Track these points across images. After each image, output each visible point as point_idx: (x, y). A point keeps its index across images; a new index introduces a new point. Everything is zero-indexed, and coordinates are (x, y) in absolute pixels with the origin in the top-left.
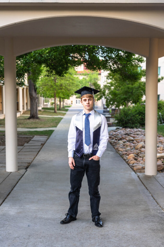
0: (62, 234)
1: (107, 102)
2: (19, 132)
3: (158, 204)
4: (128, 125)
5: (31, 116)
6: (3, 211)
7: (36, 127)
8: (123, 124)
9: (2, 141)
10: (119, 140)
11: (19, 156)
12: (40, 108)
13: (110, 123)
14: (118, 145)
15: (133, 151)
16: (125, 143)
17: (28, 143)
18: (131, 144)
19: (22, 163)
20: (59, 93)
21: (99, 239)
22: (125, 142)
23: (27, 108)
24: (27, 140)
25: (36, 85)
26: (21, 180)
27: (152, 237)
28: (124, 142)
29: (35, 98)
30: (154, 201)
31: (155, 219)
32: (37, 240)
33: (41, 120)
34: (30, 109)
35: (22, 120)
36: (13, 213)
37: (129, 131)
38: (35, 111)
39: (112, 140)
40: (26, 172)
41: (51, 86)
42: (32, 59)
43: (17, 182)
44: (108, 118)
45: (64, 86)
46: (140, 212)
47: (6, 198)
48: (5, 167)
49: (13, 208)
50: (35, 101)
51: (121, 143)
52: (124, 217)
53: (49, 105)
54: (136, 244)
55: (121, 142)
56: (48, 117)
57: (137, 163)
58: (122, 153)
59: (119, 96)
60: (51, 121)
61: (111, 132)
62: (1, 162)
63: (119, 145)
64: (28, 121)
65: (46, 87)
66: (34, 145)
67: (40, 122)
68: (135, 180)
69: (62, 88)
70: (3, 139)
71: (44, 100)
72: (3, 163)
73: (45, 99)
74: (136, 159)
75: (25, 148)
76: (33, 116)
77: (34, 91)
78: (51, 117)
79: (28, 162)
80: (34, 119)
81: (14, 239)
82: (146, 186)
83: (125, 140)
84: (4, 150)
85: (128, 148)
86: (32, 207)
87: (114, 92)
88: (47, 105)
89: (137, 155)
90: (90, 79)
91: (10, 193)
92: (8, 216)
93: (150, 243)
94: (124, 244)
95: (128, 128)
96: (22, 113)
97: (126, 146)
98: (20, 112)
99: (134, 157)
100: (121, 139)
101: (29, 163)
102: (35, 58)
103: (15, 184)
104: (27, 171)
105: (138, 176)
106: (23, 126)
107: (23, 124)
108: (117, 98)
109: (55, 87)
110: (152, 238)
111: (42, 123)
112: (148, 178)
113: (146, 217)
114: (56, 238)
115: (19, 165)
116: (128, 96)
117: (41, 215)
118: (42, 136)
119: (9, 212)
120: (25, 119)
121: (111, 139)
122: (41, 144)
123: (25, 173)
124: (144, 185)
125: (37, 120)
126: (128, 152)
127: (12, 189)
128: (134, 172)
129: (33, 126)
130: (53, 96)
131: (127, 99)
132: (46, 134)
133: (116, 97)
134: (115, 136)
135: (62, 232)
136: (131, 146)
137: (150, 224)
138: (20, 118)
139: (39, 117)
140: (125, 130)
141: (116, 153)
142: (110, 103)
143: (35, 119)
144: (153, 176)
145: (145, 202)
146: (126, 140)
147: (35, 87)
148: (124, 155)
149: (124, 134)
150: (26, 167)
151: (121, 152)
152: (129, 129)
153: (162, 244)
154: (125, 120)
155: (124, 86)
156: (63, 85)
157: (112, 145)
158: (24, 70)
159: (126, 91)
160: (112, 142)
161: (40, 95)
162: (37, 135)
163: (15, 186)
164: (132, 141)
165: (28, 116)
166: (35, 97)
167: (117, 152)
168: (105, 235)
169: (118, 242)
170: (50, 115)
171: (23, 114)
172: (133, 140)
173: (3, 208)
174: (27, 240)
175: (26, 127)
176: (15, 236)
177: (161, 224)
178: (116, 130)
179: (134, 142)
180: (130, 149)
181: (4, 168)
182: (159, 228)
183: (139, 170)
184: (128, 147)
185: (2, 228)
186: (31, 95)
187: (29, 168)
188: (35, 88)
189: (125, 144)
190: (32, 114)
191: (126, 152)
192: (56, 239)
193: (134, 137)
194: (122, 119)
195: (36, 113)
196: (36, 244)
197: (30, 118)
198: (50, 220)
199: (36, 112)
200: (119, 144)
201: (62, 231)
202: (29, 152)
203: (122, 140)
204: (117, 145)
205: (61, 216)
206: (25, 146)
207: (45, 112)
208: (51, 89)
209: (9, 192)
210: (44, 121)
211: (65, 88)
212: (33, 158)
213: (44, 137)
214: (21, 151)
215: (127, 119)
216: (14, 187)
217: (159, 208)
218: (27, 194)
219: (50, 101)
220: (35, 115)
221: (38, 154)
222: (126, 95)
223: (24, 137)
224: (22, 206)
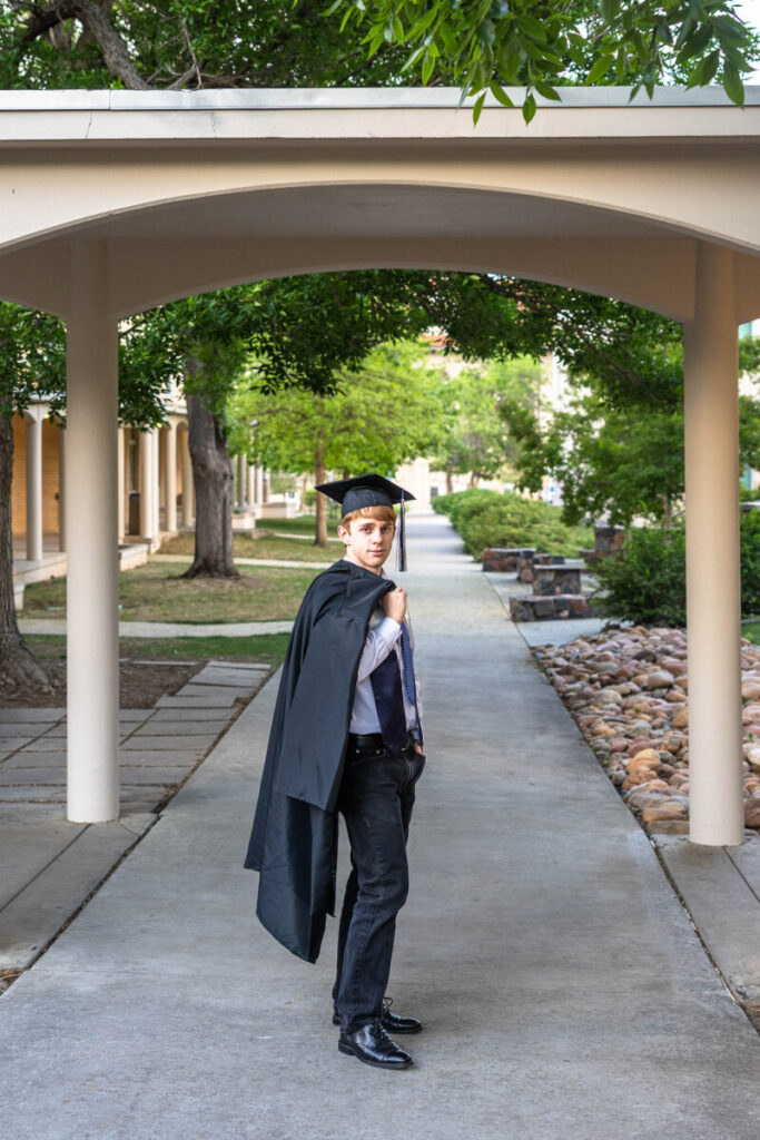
0: (282, 1068)
1: (567, 494)
2: (139, 644)
3: (715, 966)
4: (659, 611)
5: (200, 562)
6: (47, 980)
7: (221, 617)
8: (638, 605)
9: (57, 682)
10: (604, 685)
11: (129, 753)
12: (245, 523)
13: (580, 601)
14: (597, 706)
15: (660, 736)
16: (632, 699)
17: (173, 694)
18: (658, 704)
19: (138, 785)
20: (338, 450)
21: (431, 1087)
22: (632, 693)
23: (182, 523)
24: (172, 680)
25: (222, 415)
26: (129, 857)
27: (647, 1085)
28: (624, 695)
29: (221, 477)
30: (702, 954)
31: (682, 1022)
32: (180, 1085)
33: (243, 580)
34: (193, 530)
35: (154, 580)
36: (91, 988)
37: (663, 638)
38: (220, 539)
39: (570, 683)
40: (154, 824)
41: (299, 417)
42: (191, 324)
43: (115, 868)
44: (574, 576)
45: (362, 418)
46: (625, 992)
47: (61, 931)
48: (64, 802)
49: (89, 968)
50: (217, 493)
51: (610, 700)
52: (553, 1012)
53: (294, 505)
54: (574, 1107)
55: (611, 693)
56: (282, 568)
57: (667, 793)
58: (607, 745)
59: (623, 468)
60: (295, 588)
61: (573, 645)
62: (48, 782)
63: (601, 709)
64: (184, 588)
65: (274, 420)
66: (202, 705)
67: (240, 593)
68: (635, 865)
69: (355, 425)
70: (61, 676)
71: (268, 483)
72: (54, 785)
73: (275, 476)
74: (664, 775)
75: (160, 716)
76: (210, 565)
77: (212, 444)
78: (299, 569)
79: (170, 781)
80: (212, 576)
81: (89, 1080)
82: (680, 889)
83: (632, 685)
84: (62, 725)
85: (642, 723)
86: (166, 969)
87: (601, 446)
88: (283, 505)
89: (674, 753)
90: (497, 376)
91: (80, 909)
92: (68, 999)
93: (635, 1106)
94: (528, 1106)
95: (662, 627)
96: (156, 546)
97: (631, 711)
98: (148, 542)
99: (658, 762)
100: (614, 680)
101: (174, 786)
102: (205, 316)
103: (103, 876)
104: (159, 818)
105: (657, 850)
106: (158, 610)
107: (160, 604)
108: (617, 479)
109: (317, 419)
110: (647, 1089)
111: (249, 601)
112: (702, 856)
113: (644, 1013)
114: (254, 1080)
115: (126, 793)
116: (667, 469)
117: (204, 995)
118: (246, 661)
119: (71, 984)
120: (171, 578)
121: (571, 678)
122: (237, 700)
123: (148, 830)
124: (674, 886)
125: (228, 583)
126: (637, 741)
127: (91, 896)
128: (641, 831)
129: (209, 610)
130: (311, 464)
131: (667, 482)
132: (264, 655)
133: (612, 471)
134: (589, 662)
135: (281, 1060)
136: (654, 715)
137: (655, 1038)
138: (143, 571)
139: (240, 566)
140: (643, 632)
141: (581, 744)
142: (584, 504)
143: (218, 577)
144: (724, 847)
145: (658, 955)
146: (638, 683)
147: (217, 423)
148: (614, 755)
149: (633, 652)
150: (156, 804)
151: (601, 742)
152: (664, 632)
153: (682, 1111)
154: (644, 587)
155: (647, 420)
156: (357, 412)
157: (569, 708)
158: (156, 369)
159: (659, 445)
160: (572, 694)
161: (248, 457)
162: (222, 658)
163: (101, 884)
164: (665, 691)
165: (187, 564)
166: (216, 474)
167: (584, 739)
168: (456, 1074)
169: (504, 1100)
170: (295, 555)
171: (160, 552)
172: (669, 686)
173: (48, 968)
174: (139, 1085)
175: (170, 618)
176: (92, 1071)
177: (702, 1042)
178: (601, 637)
179: (672, 692)
180: (649, 726)
181: (60, 806)
182: (690, 1055)
183: (667, 824)
184: (641, 718)
185: (42, 1041)
186: (199, 464)
187: (169, 805)
188: (217, 430)
189: (629, 705)
190: (203, 552)
191: (625, 742)
192: (255, 1084)
193: (676, 671)
194: (633, 583)
195: (224, 547)
196: (171, 1097)
197: (191, 574)
198: (240, 1014)
199: (221, 543)
200: (600, 701)
201: (285, 1056)
202: (177, 738)
203: (617, 684)
204: (592, 707)
205: (285, 1001)
206: (158, 709)
207: (271, 543)
208: (301, 429)
209: (78, 905)
210: (260, 590)
211: (369, 426)
212: (194, 763)
213: (251, 666)
214: (138, 733)
215: (653, 583)
216: (97, 888)
217: (712, 981)
218: (152, 915)
219: (299, 483)
220: (216, 561)
221: (215, 744)
222: (659, 464)
223: (160, 666)
224: (127, 962)
